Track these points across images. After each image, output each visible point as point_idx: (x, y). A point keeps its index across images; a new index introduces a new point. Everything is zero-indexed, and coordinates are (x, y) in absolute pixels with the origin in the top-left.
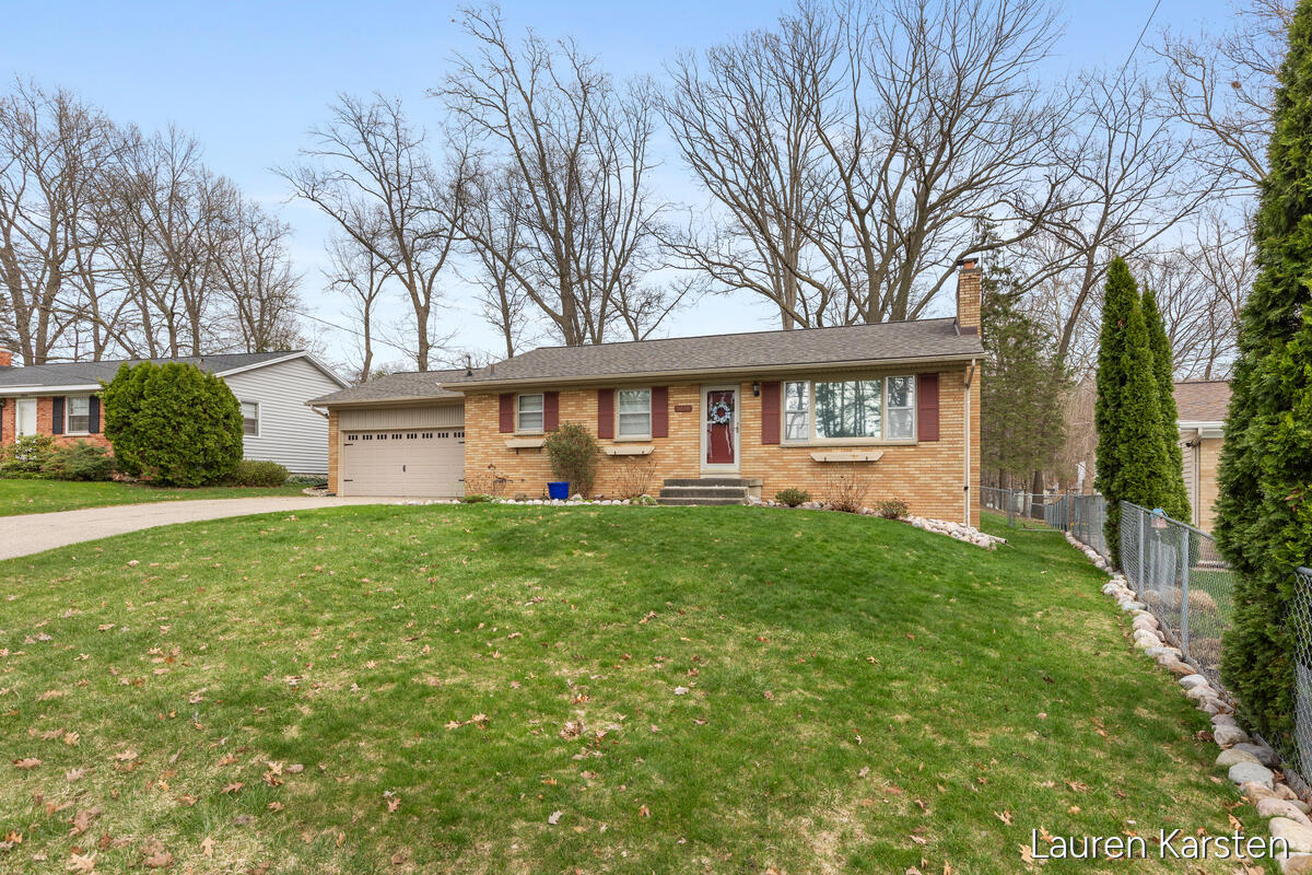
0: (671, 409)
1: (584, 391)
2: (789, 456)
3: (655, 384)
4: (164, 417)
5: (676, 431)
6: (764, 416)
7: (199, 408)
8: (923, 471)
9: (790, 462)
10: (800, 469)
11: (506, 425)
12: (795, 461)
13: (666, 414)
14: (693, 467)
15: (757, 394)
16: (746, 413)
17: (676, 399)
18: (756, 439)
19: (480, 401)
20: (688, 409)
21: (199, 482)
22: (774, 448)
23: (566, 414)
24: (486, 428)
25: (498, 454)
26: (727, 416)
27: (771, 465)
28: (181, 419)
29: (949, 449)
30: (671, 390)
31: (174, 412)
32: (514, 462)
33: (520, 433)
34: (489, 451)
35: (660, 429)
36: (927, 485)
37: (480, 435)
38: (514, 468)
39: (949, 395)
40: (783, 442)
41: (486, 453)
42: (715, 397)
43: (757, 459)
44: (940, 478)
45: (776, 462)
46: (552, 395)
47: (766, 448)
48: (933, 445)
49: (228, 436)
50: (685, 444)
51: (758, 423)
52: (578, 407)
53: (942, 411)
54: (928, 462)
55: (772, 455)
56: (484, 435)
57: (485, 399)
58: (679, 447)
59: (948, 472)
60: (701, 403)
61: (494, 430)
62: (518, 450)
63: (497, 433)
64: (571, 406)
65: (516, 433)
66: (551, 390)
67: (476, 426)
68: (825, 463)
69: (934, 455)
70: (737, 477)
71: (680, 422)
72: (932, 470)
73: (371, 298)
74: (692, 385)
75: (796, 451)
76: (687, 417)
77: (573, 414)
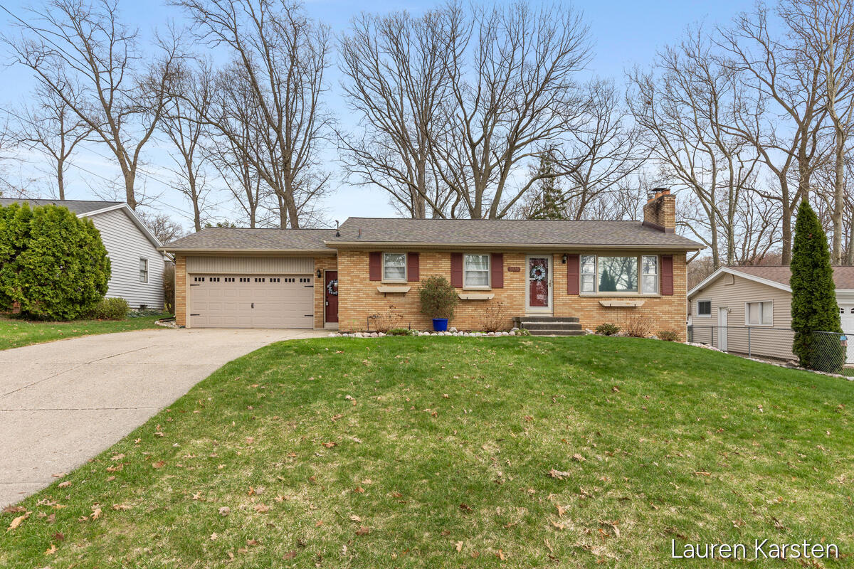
0: (505, 269)
1: (440, 253)
2: (585, 303)
3: (493, 252)
4: (54, 255)
5: (509, 284)
6: (568, 276)
7: (86, 248)
8: (665, 313)
9: (586, 306)
10: (592, 311)
11: (375, 274)
12: (590, 305)
13: (502, 273)
14: (521, 309)
15: (564, 262)
16: (557, 273)
17: (509, 262)
18: (563, 291)
19: (352, 256)
20: (517, 270)
21: (74, 316)
22: (575, 297)
23: (424, 269)
24: (358, 277)
25: (368, 296)
26: (543, 275)
27: (573, 308)
28: (69, 259)
29: (678, 300)
30: (505, 256)
31: (63, 252)
32: (382, 303)
33: (385, 282)
34: (361, 294)
35: (497, 283)
36: (666, 321)
37: (352, 282)
38: (382, 308)
39: (678, 268)
40: (581, 294)
41: (358, 296)
42: (535, 262)
43: (564, 304)
44: (673, 318)
45: (576, 306)
46: (414, 255)
47: (570, 297)
48: (669, 297)
49: (103, 276)
50: (515, 293)
51: (565, 281)
52: (434, 264)
53: (675, 278)
54: (666, 308)
55: (574, 302)
56: (356, 282)
57: (356, 255)
58: (511, 295)
59: (678, 314)
60: (526, 266)
61: (365, 279)
62: (385, 294)
63: (368, 281)
64: (430, 263)
65: (383, 281)
66: (413, 251)
67: (348, 275)
68: (610, 308)
69: (670, 303)
70: (550, 316)
71: (511, 278)
72: (669, 312)
73: (63, 158)
74: (520, 253)
75: (589, 299)
76: (517, 275)
77: (431, 270)
